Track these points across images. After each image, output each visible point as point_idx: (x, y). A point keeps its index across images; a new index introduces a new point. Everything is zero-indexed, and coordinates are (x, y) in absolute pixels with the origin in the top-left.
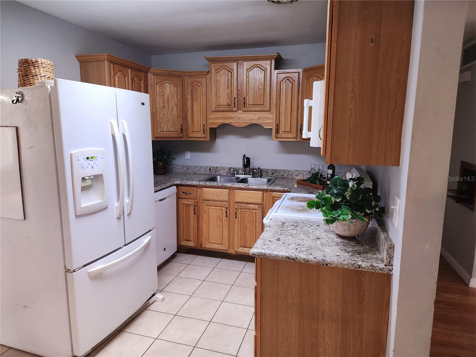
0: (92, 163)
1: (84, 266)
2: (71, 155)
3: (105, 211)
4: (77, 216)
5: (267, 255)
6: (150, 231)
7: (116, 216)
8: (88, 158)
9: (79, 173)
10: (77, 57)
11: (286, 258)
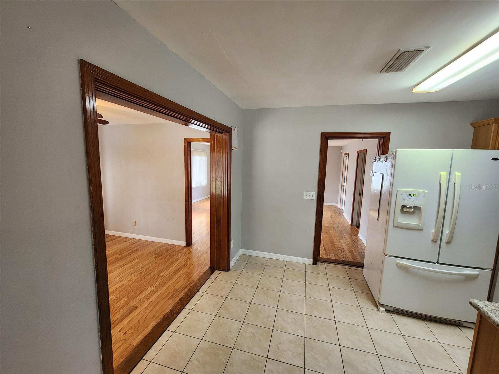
0: (412, 198)
1: (394, 257)
2: (397, 191)
3: (420, 231)
4: (394, 226)
5: (481, 311)
6: (482, 269)
7: (431, 238)
8: (410, 195)
9: (401, 203)
10: (471, 124)
11: (496, 324)
